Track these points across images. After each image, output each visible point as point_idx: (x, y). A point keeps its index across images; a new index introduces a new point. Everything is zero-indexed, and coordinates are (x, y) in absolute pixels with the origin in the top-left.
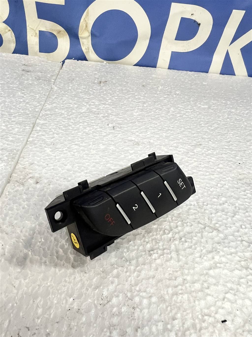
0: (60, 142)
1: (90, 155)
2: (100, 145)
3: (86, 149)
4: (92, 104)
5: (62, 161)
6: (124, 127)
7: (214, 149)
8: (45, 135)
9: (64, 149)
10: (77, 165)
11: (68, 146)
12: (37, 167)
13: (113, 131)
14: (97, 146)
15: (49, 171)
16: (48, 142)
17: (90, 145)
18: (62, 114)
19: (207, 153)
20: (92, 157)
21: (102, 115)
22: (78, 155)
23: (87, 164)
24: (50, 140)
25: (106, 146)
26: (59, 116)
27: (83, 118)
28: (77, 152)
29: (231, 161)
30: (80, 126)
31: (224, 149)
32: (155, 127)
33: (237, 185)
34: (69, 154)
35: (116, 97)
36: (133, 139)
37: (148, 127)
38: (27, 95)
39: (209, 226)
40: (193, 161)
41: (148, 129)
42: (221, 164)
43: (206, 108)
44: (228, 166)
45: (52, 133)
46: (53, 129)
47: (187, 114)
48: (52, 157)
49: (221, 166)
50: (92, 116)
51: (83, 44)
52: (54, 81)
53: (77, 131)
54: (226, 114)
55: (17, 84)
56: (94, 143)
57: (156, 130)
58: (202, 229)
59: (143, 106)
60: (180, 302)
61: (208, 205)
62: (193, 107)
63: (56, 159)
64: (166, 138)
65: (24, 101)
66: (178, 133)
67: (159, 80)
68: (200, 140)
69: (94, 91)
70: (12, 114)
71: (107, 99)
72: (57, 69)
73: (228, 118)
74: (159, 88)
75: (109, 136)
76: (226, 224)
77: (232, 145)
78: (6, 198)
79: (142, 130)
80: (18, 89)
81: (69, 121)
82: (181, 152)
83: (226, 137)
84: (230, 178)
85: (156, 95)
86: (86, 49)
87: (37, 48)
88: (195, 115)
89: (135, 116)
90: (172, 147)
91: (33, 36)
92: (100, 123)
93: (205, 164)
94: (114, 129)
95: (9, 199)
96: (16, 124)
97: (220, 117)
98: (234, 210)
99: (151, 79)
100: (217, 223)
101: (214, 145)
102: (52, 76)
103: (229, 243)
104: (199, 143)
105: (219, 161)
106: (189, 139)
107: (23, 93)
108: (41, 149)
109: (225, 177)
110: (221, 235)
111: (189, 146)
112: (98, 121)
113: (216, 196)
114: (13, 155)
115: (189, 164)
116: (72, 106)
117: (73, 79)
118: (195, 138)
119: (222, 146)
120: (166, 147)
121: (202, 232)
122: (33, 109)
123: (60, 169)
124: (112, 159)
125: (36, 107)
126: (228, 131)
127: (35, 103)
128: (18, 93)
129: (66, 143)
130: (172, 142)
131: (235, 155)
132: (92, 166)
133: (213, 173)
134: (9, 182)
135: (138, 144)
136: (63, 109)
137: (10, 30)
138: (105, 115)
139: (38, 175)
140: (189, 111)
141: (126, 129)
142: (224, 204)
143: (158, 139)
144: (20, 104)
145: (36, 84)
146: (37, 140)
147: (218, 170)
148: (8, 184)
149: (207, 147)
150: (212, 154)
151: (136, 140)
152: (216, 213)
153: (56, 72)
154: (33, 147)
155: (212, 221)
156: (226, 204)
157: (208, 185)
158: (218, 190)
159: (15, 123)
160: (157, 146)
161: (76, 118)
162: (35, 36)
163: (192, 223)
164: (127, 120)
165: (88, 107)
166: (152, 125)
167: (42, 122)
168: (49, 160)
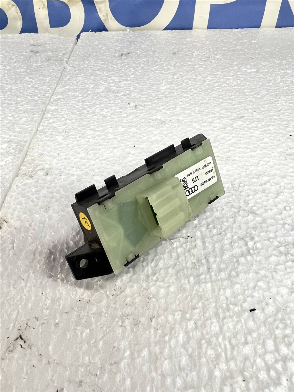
0: (73, 128)
1: (107, 140)
2: (119, 128)
3: (102, 134)
4: (111, 81)
5: (75, 149)
6: (149, 105)
7: (259, 120)
8: (56, 122)
9: (78, 136)
10: (92, 152)
11: (82, 132)
12: (48, 158)
13: (135, 111)
14: (115, 129)
15: (60, 161)
16: (59, 129)
17: (107, 128)
18: (76, 97)
19: (249, 126)
20: (109, 142)
21: (122, 93)
22: (94, 141)
23: (103, 150)
24: (61, 128)
25: (126, 128)
26: (73, 99)
27: (100, 99)
28: (91, 137)
29: (280, 133)
30: (97, 108)
31: (273, 120)
32: (186, 102)
33: (285, 160)
34: (83, 140)
35: (140, 71)
36: (159, 118)
37: (177, 102)
38: (36, 79)
39: (244, 210)
40: (230, 137)
41: (177, 105)
42: (267, 138)
43: (253, 72)
44: (275, 139)
45: (63, 119)
46: (65, 114)
47: (228, 82)
48: (63, 145)
49: (266, 140)
50: (111, 96)
51: (100, 9)
52: (67, 59)
53: (92, 115)
54: (279, 77)
55: (24, 68)
56: (112, 126)
57: (188, 105)
58: (235, 213)
59: (173, 78)
60: (202, 291)
61: (246, 186)
62: (236, 72)
63: (68, 148)
64: (199, 113)
65: (32, 87)
66: (215, 106)
67: (195, 44)
68: (242, 111)
69: (115, 66)
70: (19, 103)
71: (130, 73)
72: (71, 45)
73: (281, 82)
74: (194, 54)
75: (130, 117)
76: (265, 207)
77: (283, 113)
78: (15, 192)
79: (170, 106)
80: (25, 74)
81: (84, 104)
82: (216, 128)
83: (276, 105)
84: (276, 154)
85: (190, 63)
86: (104, 16)
87: (47, 22)
88: (238, 82)
89: (162, 91)
90: (205, 122)
91: (41, 9)
92: (120, 103)
93: (245, 140)
94: (136, 109)
95: (18, 194)
96: (24, 113)
97: (271, 81)
98: (277, 191)
99: (186, 44)
100: (254, 206)
101: (259, 116)
102: (65, 54)
103: (268, 227)
104: (240, 116)
105: (264, 134)
106: (227, 112)
107: (31, 78)
108: (52, 138)
109: (270, 152)
110: (259, 219)
111: (228, 119)
112: (117, 101)
113: (256, 175)
114: (20, 147)
115: (225, 142)
116: (87, 86)
117: (90, 55)
118: (236, 110)
119: (270, 117)
120: (198, 123)
121: (235, 216)
122: (42, 94)
123: (72, 158)
124: (132, 142)
125: (46, 92)
126: (280, 98)
127: (44, 88)
128: (26, 78)
129: (79, 129)
130: (206, 117)
131: (286, 126)
132: (108, 152)
133: (255, 149)
134: (17, 176)
135: (164, 123)
136: (76, 91)
137: (13, 5)
138: (126, 93)
139: (49, 167)
140: (231, 78)
141: (151, 107)
142: (265, 184)
143: (189, 115)
144: (27, 90)
145: (46, 65)
146: (48, 128)
147: (262, 145)
148: (17, 178)
149: (250, 119)
150: (256, 127)
151: (162, 119)
152: (254, 195)
153: (70, 49)
154: (43, 136)
155: (248, 204)
156: (269, 184)
157: (247, 164)
158: (259, 168)
159: (22, 112)
160: (187, 124)
161: (92, 100)
162: (43, 8)
163: (224, 207)
164: (152, 96)
165: (106, 85)
166: (182, 99)
167: (53, 108)
168: (60, 149)
